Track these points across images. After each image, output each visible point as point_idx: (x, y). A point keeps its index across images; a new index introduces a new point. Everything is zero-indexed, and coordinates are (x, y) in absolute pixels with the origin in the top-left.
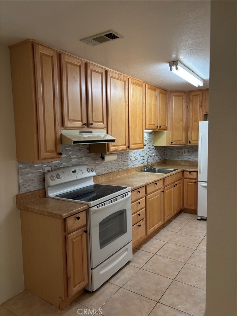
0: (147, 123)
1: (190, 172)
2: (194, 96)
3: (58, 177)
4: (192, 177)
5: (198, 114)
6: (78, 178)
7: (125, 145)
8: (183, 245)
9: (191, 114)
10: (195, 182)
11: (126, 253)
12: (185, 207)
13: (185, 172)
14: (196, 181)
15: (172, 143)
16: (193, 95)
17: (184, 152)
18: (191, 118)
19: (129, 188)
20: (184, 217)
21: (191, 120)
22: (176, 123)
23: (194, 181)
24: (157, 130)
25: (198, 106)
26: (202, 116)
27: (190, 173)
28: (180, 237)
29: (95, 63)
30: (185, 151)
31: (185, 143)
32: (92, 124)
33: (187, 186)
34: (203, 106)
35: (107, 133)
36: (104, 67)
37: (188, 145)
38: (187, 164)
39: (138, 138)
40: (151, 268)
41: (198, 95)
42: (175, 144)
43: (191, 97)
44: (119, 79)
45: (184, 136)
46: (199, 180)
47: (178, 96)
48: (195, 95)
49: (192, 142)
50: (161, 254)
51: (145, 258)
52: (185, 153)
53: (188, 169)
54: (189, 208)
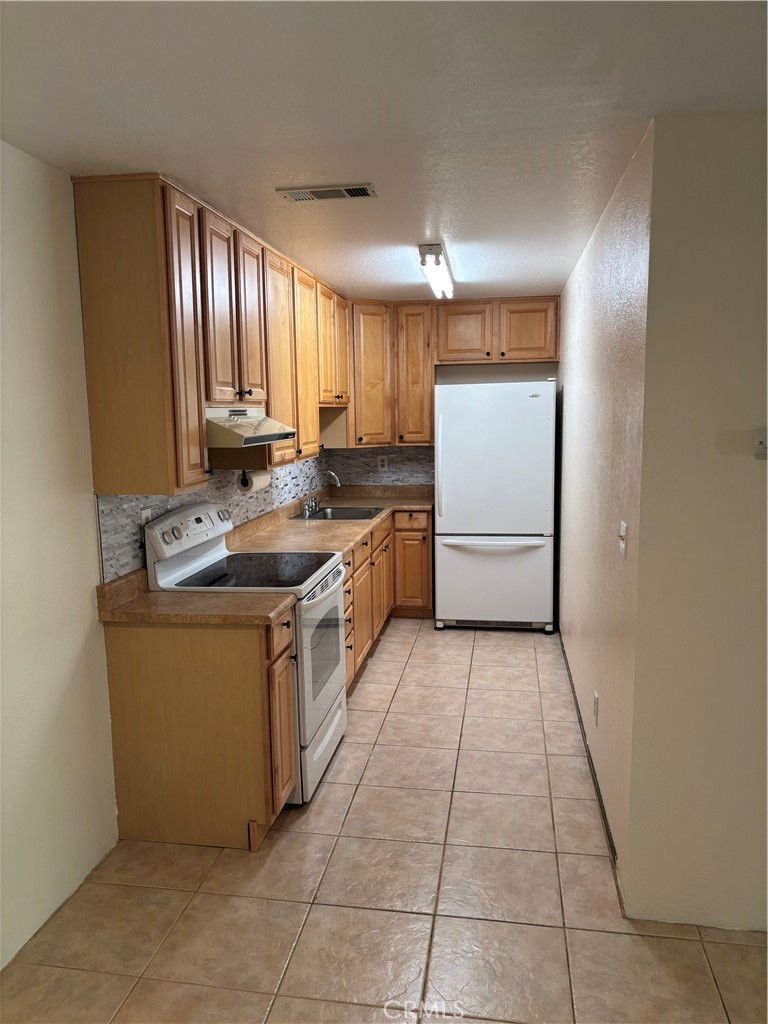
0: (322, 388)
1: (411, 513)
2: (410, 318)
3: (176, 534)
4: (416, 525)
5: (421, 363)
6: (210, 537)
7: (293, 447)
8: (435, 684)
9: (403, 364)
10: (424, 538)
11: (339, 712)
12: (398, 603)
13: (397, 515)
14: (425, 534)
15: (361, 439)
16: (408, 315)
17: (380, 463)
18: (403, 373)
19: (338, 555)
20: (403, 629)
21: (403, 380)
22: (369, 388)
23: (419, 535)
24: (334, 405)
25: (421, 342)
26: (430, 369)
27: (411, 516)
28: (418, 669)
29: (247, 232)
30: (383, 461)
31: (389, 440)
32: (250, 393)
33: (404, 549)
34: (432, 344)
35: (268, 414)
36: (258, 239)
37: (397, 444)
38: (388, 494)
39: (310, 428)
40: (398, 739)
41: (419, 315)
42: (367, 444)
43: (403, 319)
44: (280, 270)
45: (388, 422)
46: (437, 531)
47: (372, 314)
48: (413, 315)
49: (407, 437)
50: (402, 710)
51: (373, 723)
52: (383, 466)
53: (405, 507)
54: (410, 603)
